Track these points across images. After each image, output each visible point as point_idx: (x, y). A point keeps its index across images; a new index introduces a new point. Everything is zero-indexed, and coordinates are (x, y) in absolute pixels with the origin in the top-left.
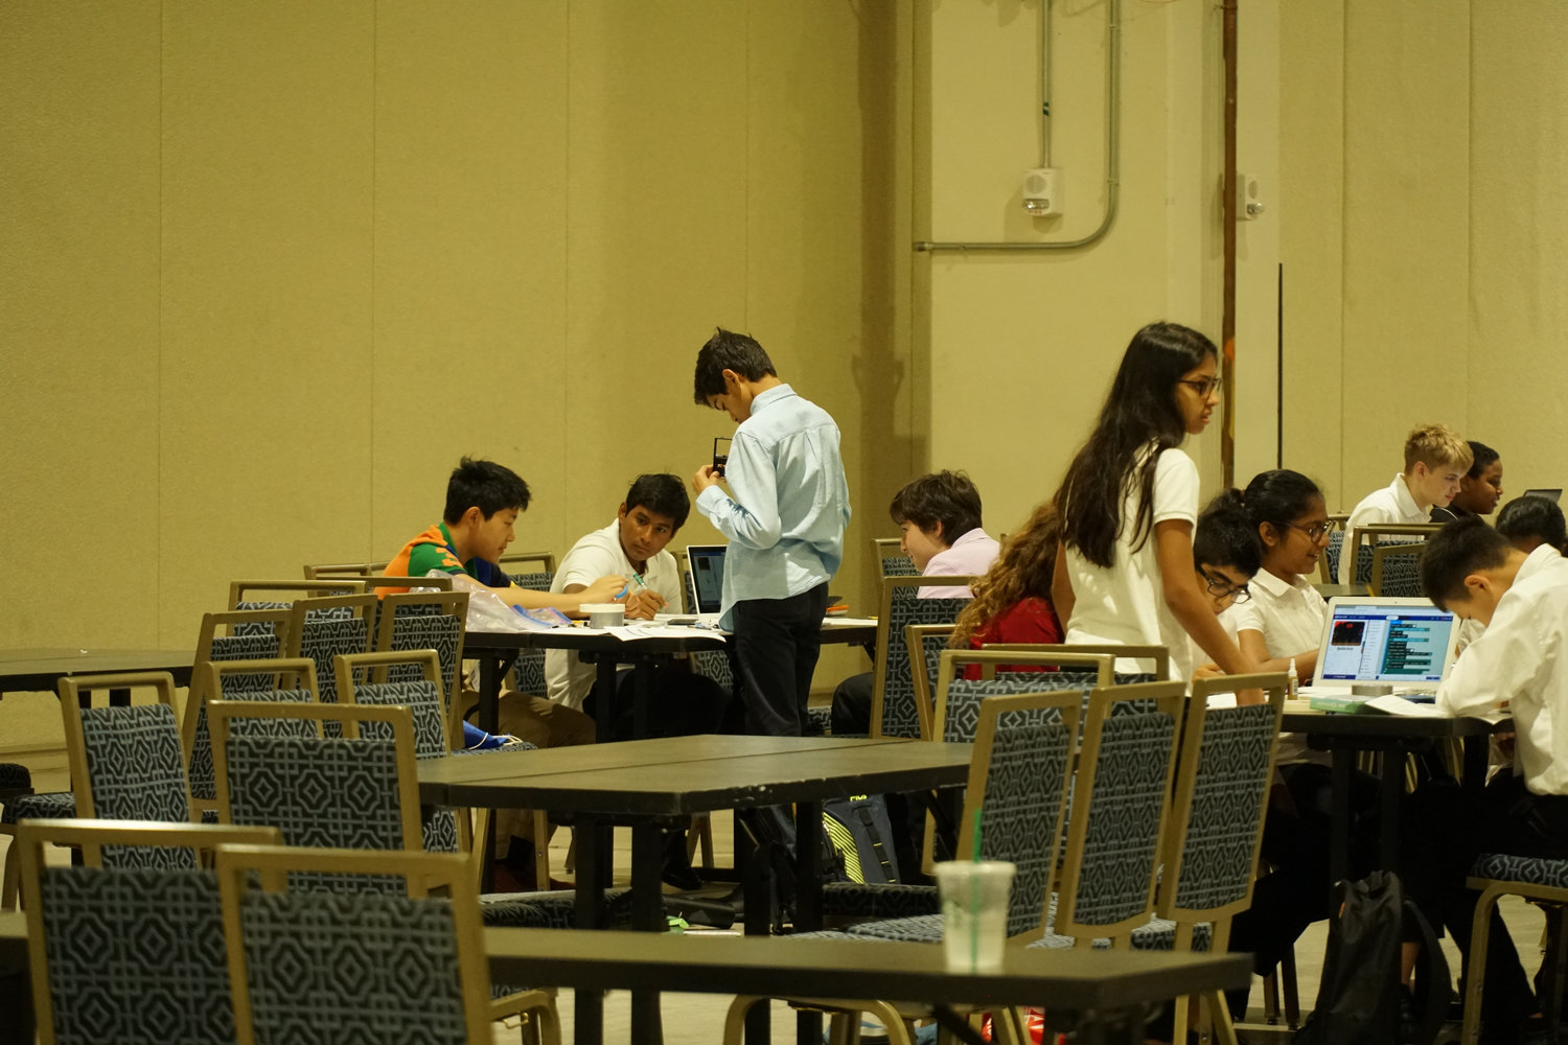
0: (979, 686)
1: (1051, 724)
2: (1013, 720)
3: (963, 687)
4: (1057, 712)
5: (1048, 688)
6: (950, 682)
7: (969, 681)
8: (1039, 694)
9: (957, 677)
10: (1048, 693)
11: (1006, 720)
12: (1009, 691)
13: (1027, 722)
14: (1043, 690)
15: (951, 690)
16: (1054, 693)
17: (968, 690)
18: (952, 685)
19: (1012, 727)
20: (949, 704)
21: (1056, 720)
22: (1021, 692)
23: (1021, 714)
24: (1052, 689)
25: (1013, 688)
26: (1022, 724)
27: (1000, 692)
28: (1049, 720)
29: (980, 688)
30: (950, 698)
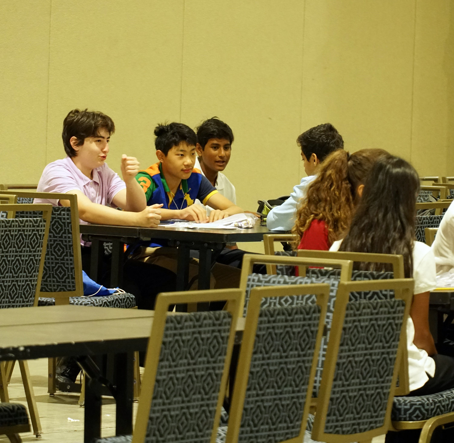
0: (266, 278)
1: (310, 304)
2: (286, 301)
3: (256, 278)
4: (314, 297)
5: (309, 281)
6: (249, 275)
7: (260, 275)
8: (303, 285)
9: (253, 272)
10: (309, 285)
11: (282, 301)
12: (285, 283)
13: (295, 303)
14: (306, 283)
15: (249, 280)
16: (313, 285)
17: (259, 281)
18: (250, 277)
19: (286, 306)
20: (248, 289)
21: (313, 302)
22: (292, 283)
23: (292, 298)
24: (312, 282)
25: (288, 280)
26: (292, 304)
27: (279, 282)
28: (309, 302)
29: (267, 280)
30: (248, 286)
